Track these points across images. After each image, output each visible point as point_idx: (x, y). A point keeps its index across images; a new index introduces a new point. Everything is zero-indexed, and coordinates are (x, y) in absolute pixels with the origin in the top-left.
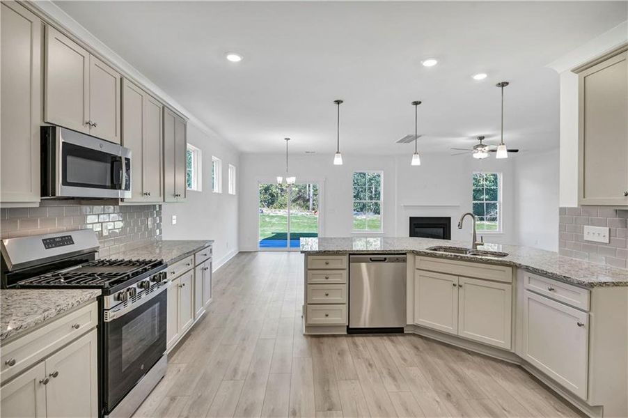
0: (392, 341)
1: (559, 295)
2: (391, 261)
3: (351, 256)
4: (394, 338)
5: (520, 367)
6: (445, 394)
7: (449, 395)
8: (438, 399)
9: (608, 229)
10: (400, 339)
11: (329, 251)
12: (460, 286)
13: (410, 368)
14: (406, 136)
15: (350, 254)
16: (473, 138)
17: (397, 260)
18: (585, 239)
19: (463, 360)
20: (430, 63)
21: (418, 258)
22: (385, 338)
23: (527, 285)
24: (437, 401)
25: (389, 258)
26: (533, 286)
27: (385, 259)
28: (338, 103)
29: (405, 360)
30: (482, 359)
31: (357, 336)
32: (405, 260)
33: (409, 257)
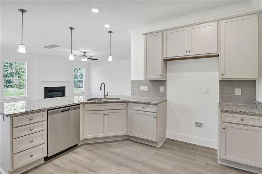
0: (75, 153)
1: (147, 109)
2: (72, 109)
3: (48, 111)
4: (75, 151)
5: (128, 140)
6: (118, 164)
7: (120, 164)
8: (119, 168)
9: (147, 86)
10: (78, 150)
11: (33, 111)
12: (107, 114)
13: (95, 161)
14: (51, 44)
15: (48, 110)
16: (81, 52)
17: (76, 109)
18: (140, 90)
19: (111, 146)
20: (95, 11)
21: (86, 105)
22: (70, 153)
23: (133, 108)
24: (119, 169)
25: (72, 108)
26: (135, 108)
27: (69, 109)
28: (22, 12)
29: (90, 159)
30: (116, 142)
31: (53, 160)
32: (79, 108)
33: (81, 106)
